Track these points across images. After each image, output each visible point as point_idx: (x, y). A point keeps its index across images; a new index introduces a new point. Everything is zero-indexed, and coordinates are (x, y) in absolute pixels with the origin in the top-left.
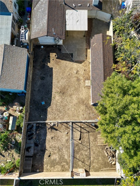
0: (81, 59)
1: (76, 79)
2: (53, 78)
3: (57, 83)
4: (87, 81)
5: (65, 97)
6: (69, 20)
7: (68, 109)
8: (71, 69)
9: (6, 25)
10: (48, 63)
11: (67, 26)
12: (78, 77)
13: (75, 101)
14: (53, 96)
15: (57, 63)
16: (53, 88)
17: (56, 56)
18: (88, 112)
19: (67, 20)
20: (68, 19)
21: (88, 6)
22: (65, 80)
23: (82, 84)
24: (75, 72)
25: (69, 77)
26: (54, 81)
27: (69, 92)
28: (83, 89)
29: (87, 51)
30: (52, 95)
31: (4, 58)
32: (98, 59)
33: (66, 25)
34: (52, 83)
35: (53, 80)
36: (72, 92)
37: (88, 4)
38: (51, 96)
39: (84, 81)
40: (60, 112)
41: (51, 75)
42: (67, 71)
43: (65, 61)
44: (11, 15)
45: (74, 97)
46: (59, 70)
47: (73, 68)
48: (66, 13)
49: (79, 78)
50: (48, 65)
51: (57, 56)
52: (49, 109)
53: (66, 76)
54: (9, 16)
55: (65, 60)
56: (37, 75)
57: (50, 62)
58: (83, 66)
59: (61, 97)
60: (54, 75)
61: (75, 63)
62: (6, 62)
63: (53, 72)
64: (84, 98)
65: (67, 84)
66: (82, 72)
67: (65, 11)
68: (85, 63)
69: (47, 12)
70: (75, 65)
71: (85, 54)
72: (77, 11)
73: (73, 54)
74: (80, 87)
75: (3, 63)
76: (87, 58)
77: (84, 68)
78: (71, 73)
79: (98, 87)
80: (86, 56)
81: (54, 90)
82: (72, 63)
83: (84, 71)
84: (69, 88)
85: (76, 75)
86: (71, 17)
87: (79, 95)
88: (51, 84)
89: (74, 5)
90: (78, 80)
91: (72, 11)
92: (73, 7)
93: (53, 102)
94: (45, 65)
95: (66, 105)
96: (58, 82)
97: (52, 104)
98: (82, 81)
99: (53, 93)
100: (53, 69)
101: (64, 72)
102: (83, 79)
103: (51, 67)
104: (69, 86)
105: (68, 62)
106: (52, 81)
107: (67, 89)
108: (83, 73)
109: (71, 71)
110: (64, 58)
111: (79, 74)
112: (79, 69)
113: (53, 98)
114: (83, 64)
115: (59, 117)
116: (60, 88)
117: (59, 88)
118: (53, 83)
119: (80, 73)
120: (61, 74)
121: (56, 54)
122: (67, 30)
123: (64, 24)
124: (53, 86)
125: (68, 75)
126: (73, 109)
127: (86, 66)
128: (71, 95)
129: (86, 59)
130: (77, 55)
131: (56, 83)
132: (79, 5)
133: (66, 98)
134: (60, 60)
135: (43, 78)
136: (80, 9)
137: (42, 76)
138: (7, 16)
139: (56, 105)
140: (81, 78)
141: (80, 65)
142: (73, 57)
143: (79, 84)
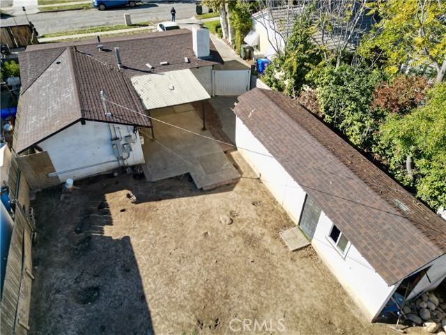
1: (240, 240)
2: (143, 273)
3: (168, 287)
4: (285, 234)
10: (106, 228)
11: (144, 101)
12: (243, 234)
15: (143, 217)
17: (129, 196)
19: (139, 93)
20: (142, 91)
22: (199, 260)
23: (274, 249)
24: (224, 218)
25: (208, 243)
26: (152, 285)
27: (241, 306)
28: (290, 266)
29: (230, 156)
32: (288, 138)
33: (140, 100)
34: (143, 298)
35: (145, 281)
36: (252, 297)
37: (186, 59)
39: (276, 237)
41: (130, 267)
42: (191, 227)
43: (172, 201)
46: (158, 234)
47: (209, 210)
48: (133, 82)
49: (250, 232)
50: (107, 234)
51: (134, 198)
53: (195, 245)
55: (171, 197)
56: (58, 291)
57: (110, 223)
58: (242, 192)
61: (212, 196)
63: (135, 249)
64: (320, 306)
65: (214, 275)
66: (248, 212)
67: (129, 79)
68: (244, 185)
70: (213, 201)
71: (228, 163)
72: (163, 74)
73: (193, 175)
74: (274, 267)
76: (242, 170)
77: (248, 198)
78: (213, 230)
79: (360, 209)
80: (237, 167)
83: (253, 207)
84: (231, 289)
85: (234, 229)
86: (150, 86)
87: (289, 299)
88: (137, 304)
89: (148, 65)
90: (251, 241)
94: (90, 238)
96: (171, 281)
98: (268, 239)
100: (133, 241)
101: (184, 235)
102: (265, 231)
103: (120, 237)
104: (227, 280)
105: (184, 200)
106: (141, 287)
107: (227, 297)
108: (253, 214)
109: (207, 224)
110: (165, 193)
111: (241, 221)
112: (232, 207)
114: (237, 188)
116: (188, 305)
117: (182, 307)
118: (148, 297)
119: (245, 217)
120: (171, 247)
121: (129, 192)
122: (148, 108)
123: (135, 98)
124: (153, 311)
125: (200, 237)
127: (252, 190)
129: (241, 173)
130: (204, 172)
131: (163, 290)
134: (153, 203)
136: (169, 70)
137: (83, 285)
140: (258, 230)
141: (231, 194)
142: (195, 181)
143: (264, 254)
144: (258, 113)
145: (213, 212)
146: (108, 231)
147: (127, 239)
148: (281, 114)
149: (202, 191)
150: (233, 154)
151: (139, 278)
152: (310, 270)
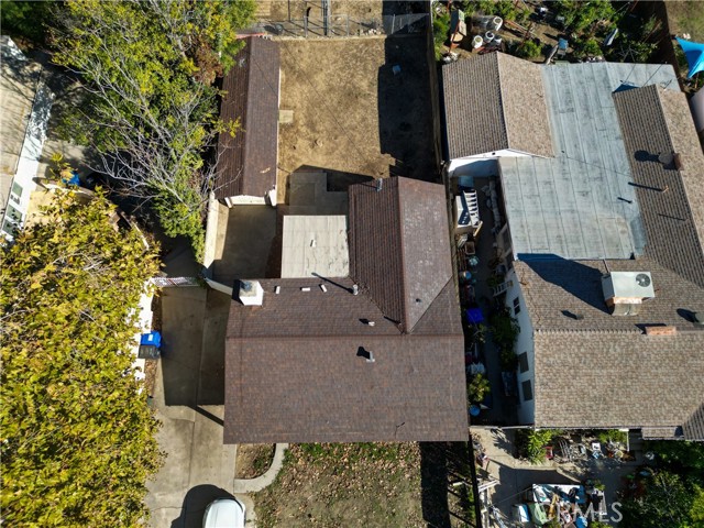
0: (303, 176)
1: (317, 128)
2: (377, 129)
3: (366, 117)
4: (289, 120)
5: (345, 87)
6: (340, 246)
7: (336, 62)
8: (329, 153)
9: (524, 224)
10: (394, 164)
11: (345, 228)
12: (314, 130)
13: (320, 79)
14: (376, 87)
15: (370, 166)
16: (376, 105)
18: (288, 57)
19: (345, 244)
20: (343, 248)
21: (278, 288)
22: (346, 125)
23: (301, 116)
24: (320, 145)
25: (336, 132)
26: (374, 121)
27: (335, 97)
28: (299, 105)
29: (287, 199)
30: (379, 91)
31: (503, 116)
33: (348, 230)
34: (380, 116)
35: (377, 124)
36: (327, 98)
37: (278, 292)
38: (379, 87)
39: (296, 121)
40: (354, 56)
41: (383, 134)
42: (342, 146)
43: (348, 171)
44: (519, 255)
45: (322, 87)
46: (364, 148)
47: (326, 154)
48: (347, 266)
49: (309, 130)
50: (394, 160)
52: (382, 61)
53: (344, 135)
54: (523, 252)
55: (347, 173)
56: (421, 134)
57: (391, 166)
58: (297, 160)
59: (354, 87)
60: (376, 135)
61: (319, 166)
62: (495, 109)
63: (378, 144)
64: (298, 85)
65: (342, 114)
66: (302, 143)
67: (351, 272)
68: (293, 166)
69: (406, 248)
70: (320, 161)
71: (292, 191)
72: (313, 274)
73: (325, 188)
74: (308, 108)
75: (501, 104)
76: (285, 180)
77: (296, 154)
78: (330, 140)
80: (288, 185)
81: (374, 99)
82: (329, 167)
83: (297, 146)
84: (335, 105)
85: (317, 136)
86: (332, 254)
87: (310, 92)
89: (325, 290)
90: (311, 125)
91: (332, 273)
92: (328, 284)
93: (373, 77)
94: (403, 160)
95: (341, 69)
96: (364, 119)
97: (377, 72)
98: (301, 122)
99: (376, 95)
100: (379, 149)
101: (348, 142)
102: (299, 128)
103: (387, 155)
104: (335, 110)
105: (340, 169)
106: (380, 122)
107: (339, 103)
108: (300, 141)
109: (332, 145)
111: (310, 139)
112: (310, 151)
113: (376, 83)
114: (299, 165)
115: (357, 47)
116: (359, 105)
117: (362, 106)
118: (377, 116)
119: (306, 141)
120: (358, 137)
122: (344, 217)
123: (352, 231)
124: (376, 109)
125: (340, 137)
126: (325, 61)
127: (289, 159)
128: (331, 89)
129: (288, 177)
130: (316, 186)
131: (369, 117)
132: (308, 289)
133: (342, 84)
134: (362, 173)
135: (406, 127)
136: (304, 279)
137: (408, 133)
138: (530, 252)
139: (365, 69)
140: (303, 130)
141: (305, 161)
142: (325, 181)
143: (309, 116)
144: (262, 166)
145: (324, 151)
146: (392, 161)
147: (383, 152)
148: (247, 152)
149: (325, 170)
150: (282, 202)
151: (380, 126)
152: (290, 99)
